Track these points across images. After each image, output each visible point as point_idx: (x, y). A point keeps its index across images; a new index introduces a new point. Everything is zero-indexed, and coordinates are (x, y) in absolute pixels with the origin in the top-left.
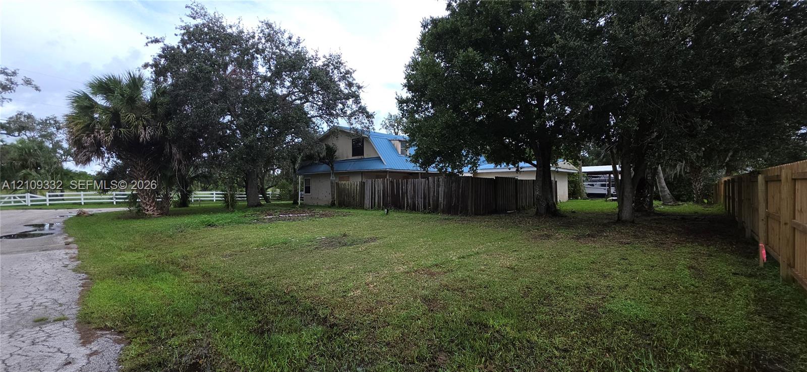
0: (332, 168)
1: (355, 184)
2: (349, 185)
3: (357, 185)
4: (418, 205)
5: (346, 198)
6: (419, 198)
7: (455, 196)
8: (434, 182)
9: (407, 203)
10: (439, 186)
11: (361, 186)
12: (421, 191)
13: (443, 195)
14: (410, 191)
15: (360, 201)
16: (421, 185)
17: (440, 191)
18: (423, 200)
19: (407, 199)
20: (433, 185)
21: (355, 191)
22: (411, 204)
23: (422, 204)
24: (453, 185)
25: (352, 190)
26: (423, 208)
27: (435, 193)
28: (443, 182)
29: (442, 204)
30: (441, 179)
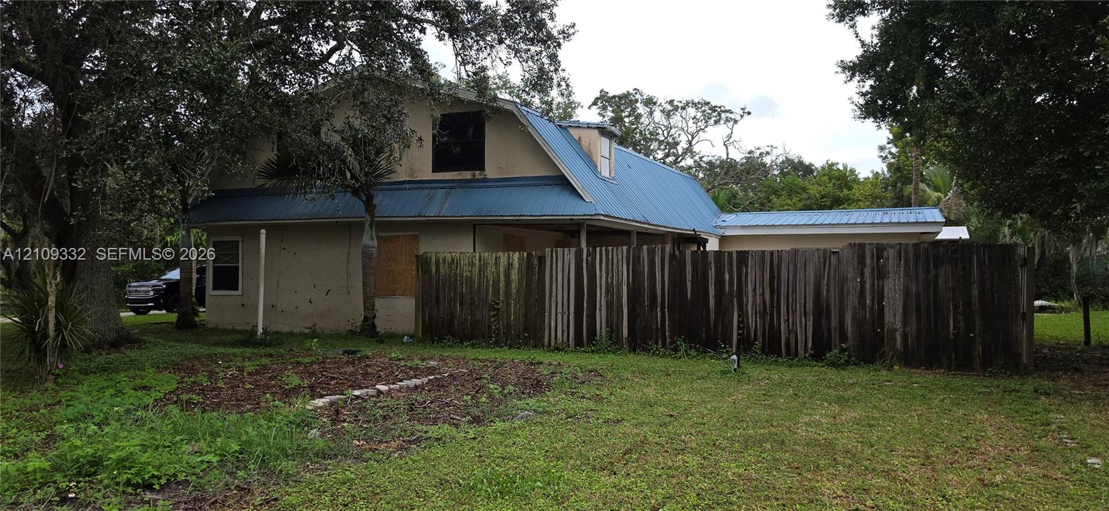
4: (792, 336)
5: (461, 310)
6: (794, 312)
7: (956, 307)
8: (861, 261)
9: (739, 328)
10: (881, 273)
11: (527, 269)
12: (803, 291)
13: (900, 304)
14: (754, 290)
15: (522, 319)
16: (803, 269)
17: (886, 289)
18: (811, 318)
19: (739, 316)
20: (857, 271)
21: (502, 285)
22: (759, 333)
23: (810, 334)
24: (942, 273)
25: (488, 281)
26: (810, 345)
27: (867, 298)
28: (897, 262)
29: (898, 333)
30: (891, 253)
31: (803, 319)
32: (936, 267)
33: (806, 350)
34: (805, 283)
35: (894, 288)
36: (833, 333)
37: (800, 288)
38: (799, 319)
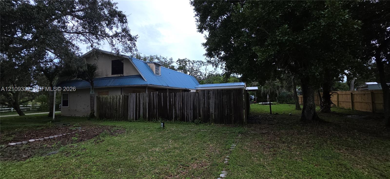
0: (92, 84)
1: (118, 97)
2: (111, 98)
3: (120, 98)
4: (188, 116)
5: (108, 111)
6: (188, 109)
7: (227, 107)
8: (204, 95)
9: (175, 114)
10: (209, 98)
11: (124, 99)
12: (190, 103)
13: (214, 106)
14: (178, 103)
15: (123, 113)
16: (190, 97)
17: (210, 102)
18: (192, 111)
19: (175, 111)
20: (203, 98)
21: (118, 104)
22: (180, 115)
23: (192, 115)
24: (224, 97)
25: (114, 103)
26: (192, 118)
27: (206, 105)
28: (213, 95)
29: (213, 114)
30: (211, 92)
31: (190, 111)
32: (222, 96)
33: (191, 120)
34: (191, 101)
35: (212, 102)
36: (197, 115)
37: (189, 103)
38: (189, 111)
